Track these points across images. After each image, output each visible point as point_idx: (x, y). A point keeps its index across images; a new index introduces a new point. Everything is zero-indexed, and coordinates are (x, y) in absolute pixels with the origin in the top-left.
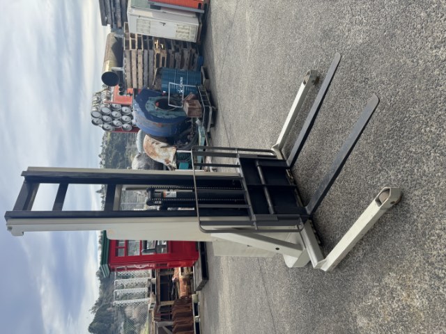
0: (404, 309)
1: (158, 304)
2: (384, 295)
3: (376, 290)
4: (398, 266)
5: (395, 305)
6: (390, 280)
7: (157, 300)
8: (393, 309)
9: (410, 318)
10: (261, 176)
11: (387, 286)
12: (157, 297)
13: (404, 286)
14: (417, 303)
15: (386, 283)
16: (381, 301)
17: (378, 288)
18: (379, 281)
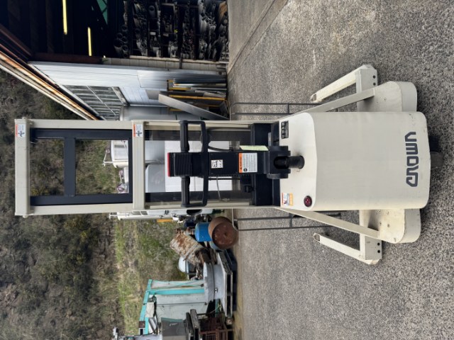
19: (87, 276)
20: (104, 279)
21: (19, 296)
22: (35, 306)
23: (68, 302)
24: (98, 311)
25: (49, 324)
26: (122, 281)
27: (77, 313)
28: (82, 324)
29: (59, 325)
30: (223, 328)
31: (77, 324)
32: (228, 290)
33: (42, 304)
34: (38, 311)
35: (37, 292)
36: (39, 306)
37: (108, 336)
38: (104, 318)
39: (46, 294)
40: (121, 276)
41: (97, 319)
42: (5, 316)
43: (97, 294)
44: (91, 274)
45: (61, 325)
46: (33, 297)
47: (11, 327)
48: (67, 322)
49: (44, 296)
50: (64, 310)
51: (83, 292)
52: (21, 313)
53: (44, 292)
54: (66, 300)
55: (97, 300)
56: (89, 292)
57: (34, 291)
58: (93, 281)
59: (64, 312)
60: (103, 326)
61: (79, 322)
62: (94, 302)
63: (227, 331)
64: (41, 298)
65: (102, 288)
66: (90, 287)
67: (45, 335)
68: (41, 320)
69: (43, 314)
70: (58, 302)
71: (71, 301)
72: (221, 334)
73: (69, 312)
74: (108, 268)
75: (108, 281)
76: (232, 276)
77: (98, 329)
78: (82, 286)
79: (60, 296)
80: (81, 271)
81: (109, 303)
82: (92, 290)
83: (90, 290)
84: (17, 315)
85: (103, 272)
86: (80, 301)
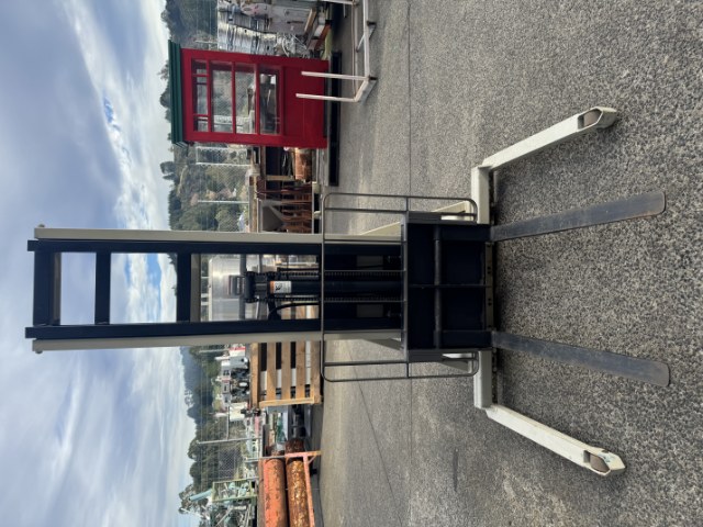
1: (262, 176)
7: (261, 172)
10: (437, 264)
12: (261, 167)
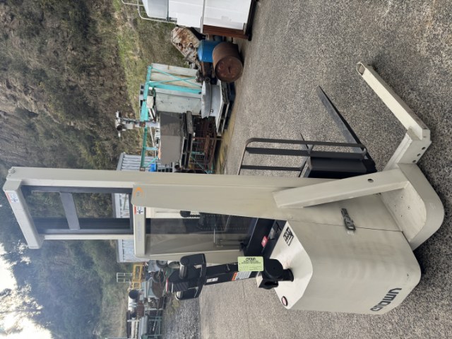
0: (438, 19)
2: (437, 48)
3: (437, 60)
4: (410, 46)
5: (440, 31)
6: (422, 48)
8: (444, 31)
9: (442, 9)
11: (429, 49)
13: (422, 31)
14: (428, 10)
15: (427, 51)
16: (443, 49)
17: (434, 58)
18: (427, 60)
19: (84, 13)
20: (102, 21)
21: (15, 19)
22: (34, 32)
23: (68, 36)
24: (98, 52)
25: (52, 54)
26: (121, 34)
27: (78, 49)
28: (84, 61)
29: (61, 57)
30: (213, 137)
31: (79, 59)
32: (223, 114)
33: (41, 33)
34: (38, 39)
35: (34, 20)
36: (38, 33)
37: (110, 76)
38: (105, 60)
39: (43, 23)
40: (120, 28)
41: (98, 60)
42: (6, 37)
43: (96, 35)
44: (87, 12)
45: (64, 58)
46: (30, 24)
47: (15, 48)
48: (69, 56)
49: (41, 25)
50: (64, 43)
51: (82, 31)
52: (21, 37)
53: (41, 21)
54: (65, 34)
55: (96, 40)
56: (87, 30)
57: (30, 18)
58: (90, 20)
59: (65, 46)
60: (105, 67)
61: (82, 59)
62: (94, 42)
63: (216, 139)
64: (38, 26)
65: (101, 29)
66: (88, 26)
67: (50, 64)
68: (44, 48)
69: (43, 43)
70: (57, 34)
71: (70, 36)
72: (211, 141)
73: (70, 47)
74: (105, 10)
75: (106, 23)
76: (228, 106)
77: (101, 68)
78: (79, 23)
79: (59, 28)
80: (76, 5)
81: (110, 47)
82: (90, 30)
83: (88, 28)
84: (18, 38)
85: (99, 13)
86: (79, 39)
